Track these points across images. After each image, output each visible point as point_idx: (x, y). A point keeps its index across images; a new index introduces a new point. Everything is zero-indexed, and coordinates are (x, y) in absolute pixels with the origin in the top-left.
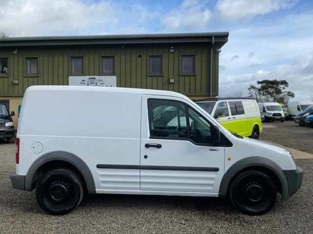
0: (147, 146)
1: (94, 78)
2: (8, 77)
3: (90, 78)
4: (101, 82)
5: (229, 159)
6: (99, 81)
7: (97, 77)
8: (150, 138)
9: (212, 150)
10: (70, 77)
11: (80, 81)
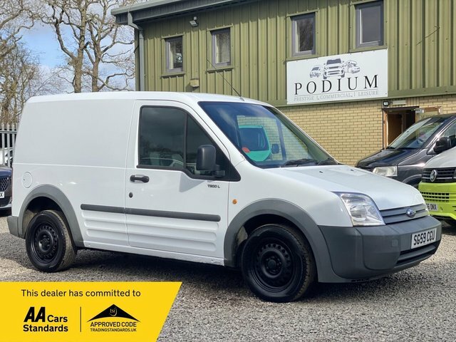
0: (133, 179)
1: (338, 61)
2: (182, 75)
3: (329, 62)
4: (354, 68)
5: (235, 202)
6: (349, 65)
7: (345, 57)
8: (138, 167)
9: (211, 186)
10: (288, 63)
11: (310, 71)
